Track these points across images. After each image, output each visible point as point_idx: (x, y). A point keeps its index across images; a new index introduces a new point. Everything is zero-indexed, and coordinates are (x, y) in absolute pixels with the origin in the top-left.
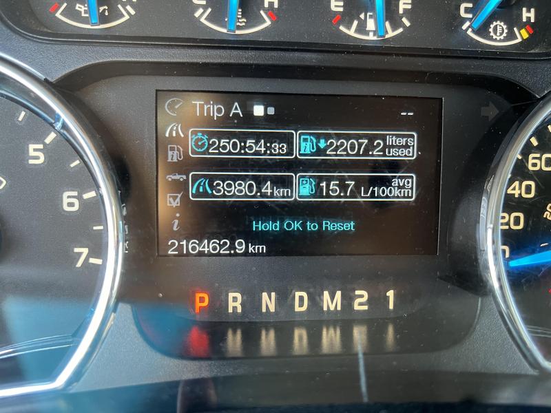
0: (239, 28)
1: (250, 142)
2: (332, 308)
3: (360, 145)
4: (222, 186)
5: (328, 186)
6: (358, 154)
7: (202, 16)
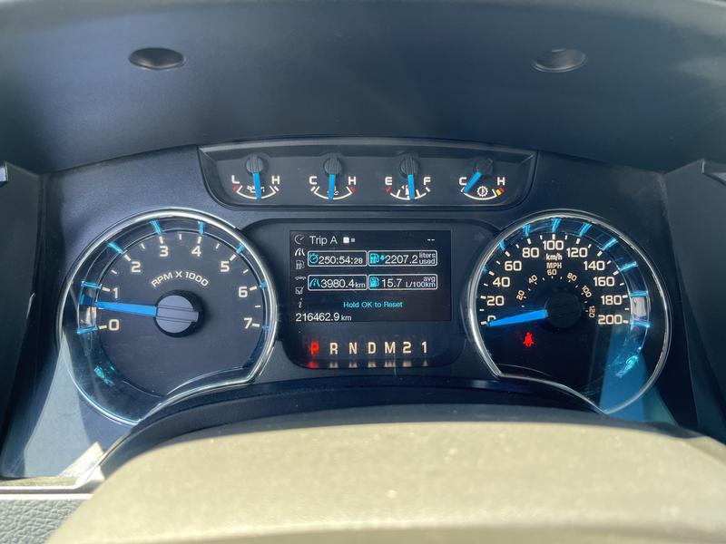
0: (335, 196)
1: (341, 258)
2: (390, 352)
3: (404, 258)
4: (326, 282)
5: (386, 282)
6: (403, 263)
7: (315, 191)
